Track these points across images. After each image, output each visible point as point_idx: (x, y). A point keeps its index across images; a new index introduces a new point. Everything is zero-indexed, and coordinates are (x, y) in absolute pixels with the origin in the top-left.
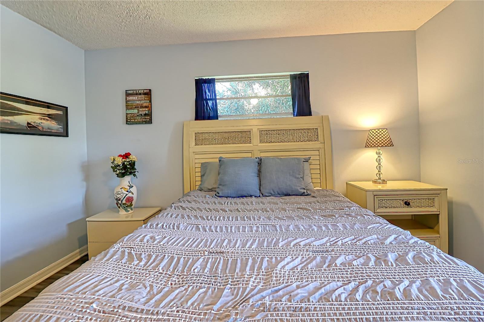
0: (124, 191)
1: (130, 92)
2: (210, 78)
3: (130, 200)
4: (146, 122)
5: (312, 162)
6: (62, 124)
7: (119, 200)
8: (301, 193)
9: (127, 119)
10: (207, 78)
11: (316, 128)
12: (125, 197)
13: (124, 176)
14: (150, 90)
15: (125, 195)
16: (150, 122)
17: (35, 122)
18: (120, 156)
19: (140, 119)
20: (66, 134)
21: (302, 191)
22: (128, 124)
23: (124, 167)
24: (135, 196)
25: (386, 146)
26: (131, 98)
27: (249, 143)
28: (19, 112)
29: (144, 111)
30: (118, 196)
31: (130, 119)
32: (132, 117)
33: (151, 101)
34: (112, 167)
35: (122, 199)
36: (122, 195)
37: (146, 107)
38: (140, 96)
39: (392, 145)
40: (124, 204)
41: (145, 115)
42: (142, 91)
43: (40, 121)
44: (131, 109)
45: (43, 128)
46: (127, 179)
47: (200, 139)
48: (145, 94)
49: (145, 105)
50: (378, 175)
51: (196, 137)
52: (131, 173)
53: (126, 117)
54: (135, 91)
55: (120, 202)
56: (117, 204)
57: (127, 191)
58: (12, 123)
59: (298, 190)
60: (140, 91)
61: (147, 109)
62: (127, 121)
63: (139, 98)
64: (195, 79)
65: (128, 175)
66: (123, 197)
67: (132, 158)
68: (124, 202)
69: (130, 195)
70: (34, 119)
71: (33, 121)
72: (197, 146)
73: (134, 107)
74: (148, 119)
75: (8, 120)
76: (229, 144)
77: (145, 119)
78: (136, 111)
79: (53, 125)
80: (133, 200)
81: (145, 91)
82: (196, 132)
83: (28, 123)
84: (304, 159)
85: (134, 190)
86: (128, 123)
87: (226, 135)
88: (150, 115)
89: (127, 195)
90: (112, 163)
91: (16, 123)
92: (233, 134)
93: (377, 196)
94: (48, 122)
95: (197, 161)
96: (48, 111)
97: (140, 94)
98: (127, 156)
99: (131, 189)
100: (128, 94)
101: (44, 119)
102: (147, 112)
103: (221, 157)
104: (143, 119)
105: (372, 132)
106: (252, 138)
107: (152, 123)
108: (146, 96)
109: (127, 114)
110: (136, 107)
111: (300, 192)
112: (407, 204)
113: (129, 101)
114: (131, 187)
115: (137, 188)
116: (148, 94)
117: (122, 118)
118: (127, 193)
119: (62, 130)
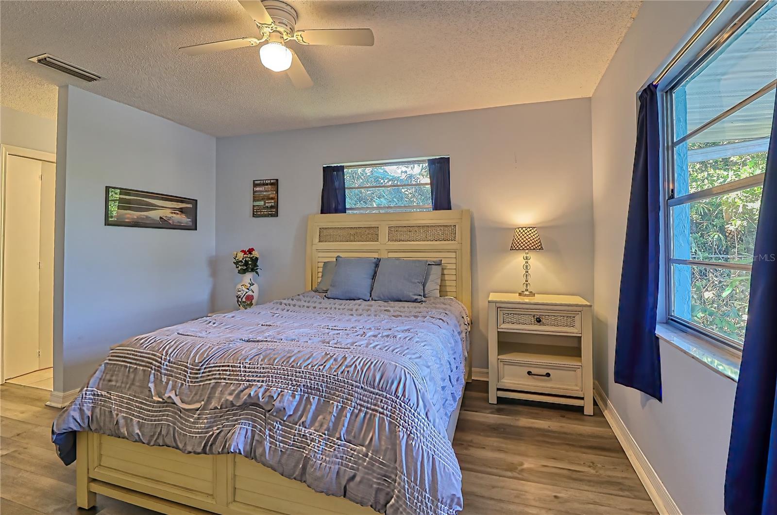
0: (244, 288)
1: (256, 182)
2: (339, 165)
3: (250, 298)
4: (272, 215)
5: (446, 266)
6: (191, 217)
7: (239, 298)
8: (413, 300)
9: (253, 211)
10: (335, 165)
11: (455, 224)
12: (245, 295)
13: (245, 273)
14: (277, 180)
15: (245, 293)
16: (276, 215)
17: (166, 217)
18: (243, 251)
19: (266, 212)
20: (195, 228)
21: (416, 297)
22: (255, 217)
23: (246, 263)
24: (255, 295)
25: (534, 249)
26: (258, 189)
27: (376, 241)
28: (154, 207)
29: (270, 203)
30: (239, 293)
31: (256, 212)
32: (259, 209)
33: (277, 192)
34: (234, 262)
35: (242, 296)
36: (242, 292)
37: (272, 199)
38: (266, 187)
39: (542, 249)
40: (243, 302)
41: (272, 207)
42: (269, 181)
43: (171, 215)
44: (258, 200)
45: (173, 222)
46: (248, 277)
47: (324, 235)
48: (271, 184)
49: (271, 196)
50: (525, 285)
51: (320, 232)
52: (253, 270)
53: (253, 209)
54: (262, 181)
55: (240, 299)
56: (238, 302)
57: (248, 289)
58: (147, 217)
59: (409, 296)
60: (267, 181)
61: (273, 201)
62: (253, 214)
63: (266, 189)
64: (324, 167)
65: (250, 272)
66: (243, 295)
67: (255, 254)
68: (244, 300)
69: (250, 293)
70: (166, 213)
71: (165, 215)
72: (321, 243)
73: (261, 198)
74: (273, 211)
75: (144, 215)
76: (355, 241)
77: (271, 211)
78: (262, 203)
79: (183, 218)
80: (253, 299)
81: (272, 181)
82: (320, 227)
83: (161, 218)
84: (434, 262)
85: (255, 288)
86: (255, 215)
87: (352, 232)
88: (276, 207)
89: (247, 292)
90: (235, 258)
91: (150, 218)
92: (358, 231)
93: (501, 309)
94: (178, 216)
95: (320, 260)
96: (178, 205)
97: (267, 184)
98: (251, 251)
99: (251, 287)
100: (255, 185)
101: (175, 213)
102: (273, 204)
103: (338, 257)
104: (269, 211)
105: (518, 231)
106: (379, 234)
107: (277, 216)
108: (273, 186)
109: (253, 206)
110: (262, 199)
111: (412, 298)
112: (539, 321)
113: (256, 191)
114: (252, 284)
115: (258, 285)
116: (275, 184)
117: (249, 211)
118: (247, 291)
119: (191, 224)
